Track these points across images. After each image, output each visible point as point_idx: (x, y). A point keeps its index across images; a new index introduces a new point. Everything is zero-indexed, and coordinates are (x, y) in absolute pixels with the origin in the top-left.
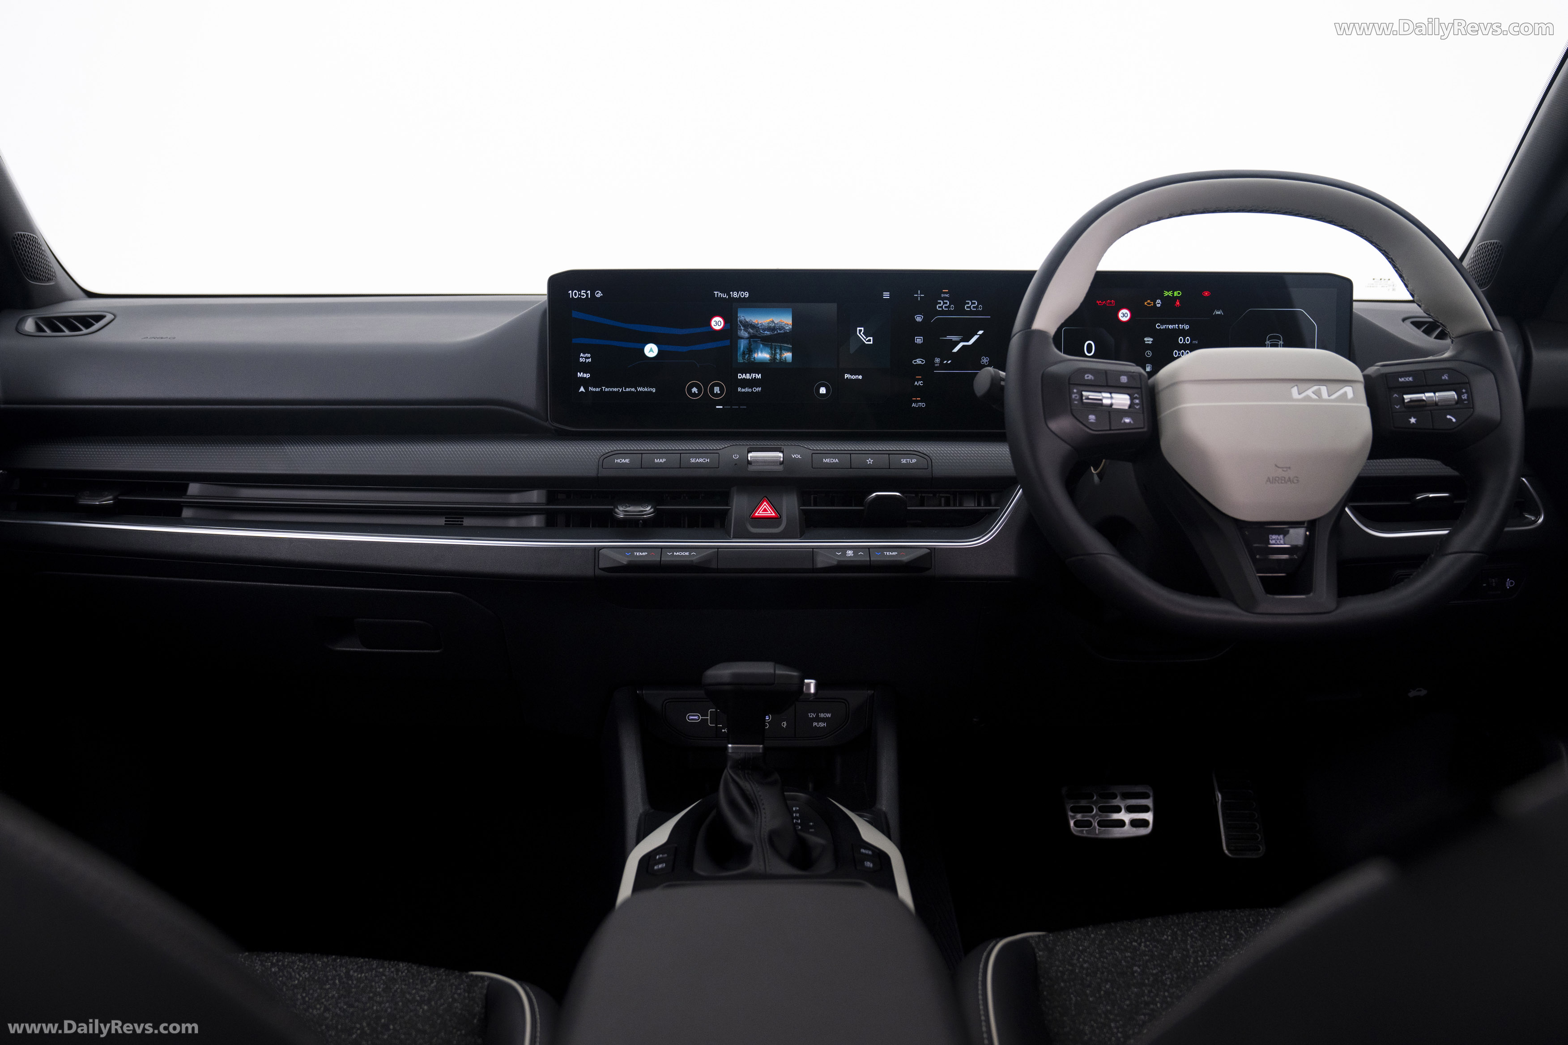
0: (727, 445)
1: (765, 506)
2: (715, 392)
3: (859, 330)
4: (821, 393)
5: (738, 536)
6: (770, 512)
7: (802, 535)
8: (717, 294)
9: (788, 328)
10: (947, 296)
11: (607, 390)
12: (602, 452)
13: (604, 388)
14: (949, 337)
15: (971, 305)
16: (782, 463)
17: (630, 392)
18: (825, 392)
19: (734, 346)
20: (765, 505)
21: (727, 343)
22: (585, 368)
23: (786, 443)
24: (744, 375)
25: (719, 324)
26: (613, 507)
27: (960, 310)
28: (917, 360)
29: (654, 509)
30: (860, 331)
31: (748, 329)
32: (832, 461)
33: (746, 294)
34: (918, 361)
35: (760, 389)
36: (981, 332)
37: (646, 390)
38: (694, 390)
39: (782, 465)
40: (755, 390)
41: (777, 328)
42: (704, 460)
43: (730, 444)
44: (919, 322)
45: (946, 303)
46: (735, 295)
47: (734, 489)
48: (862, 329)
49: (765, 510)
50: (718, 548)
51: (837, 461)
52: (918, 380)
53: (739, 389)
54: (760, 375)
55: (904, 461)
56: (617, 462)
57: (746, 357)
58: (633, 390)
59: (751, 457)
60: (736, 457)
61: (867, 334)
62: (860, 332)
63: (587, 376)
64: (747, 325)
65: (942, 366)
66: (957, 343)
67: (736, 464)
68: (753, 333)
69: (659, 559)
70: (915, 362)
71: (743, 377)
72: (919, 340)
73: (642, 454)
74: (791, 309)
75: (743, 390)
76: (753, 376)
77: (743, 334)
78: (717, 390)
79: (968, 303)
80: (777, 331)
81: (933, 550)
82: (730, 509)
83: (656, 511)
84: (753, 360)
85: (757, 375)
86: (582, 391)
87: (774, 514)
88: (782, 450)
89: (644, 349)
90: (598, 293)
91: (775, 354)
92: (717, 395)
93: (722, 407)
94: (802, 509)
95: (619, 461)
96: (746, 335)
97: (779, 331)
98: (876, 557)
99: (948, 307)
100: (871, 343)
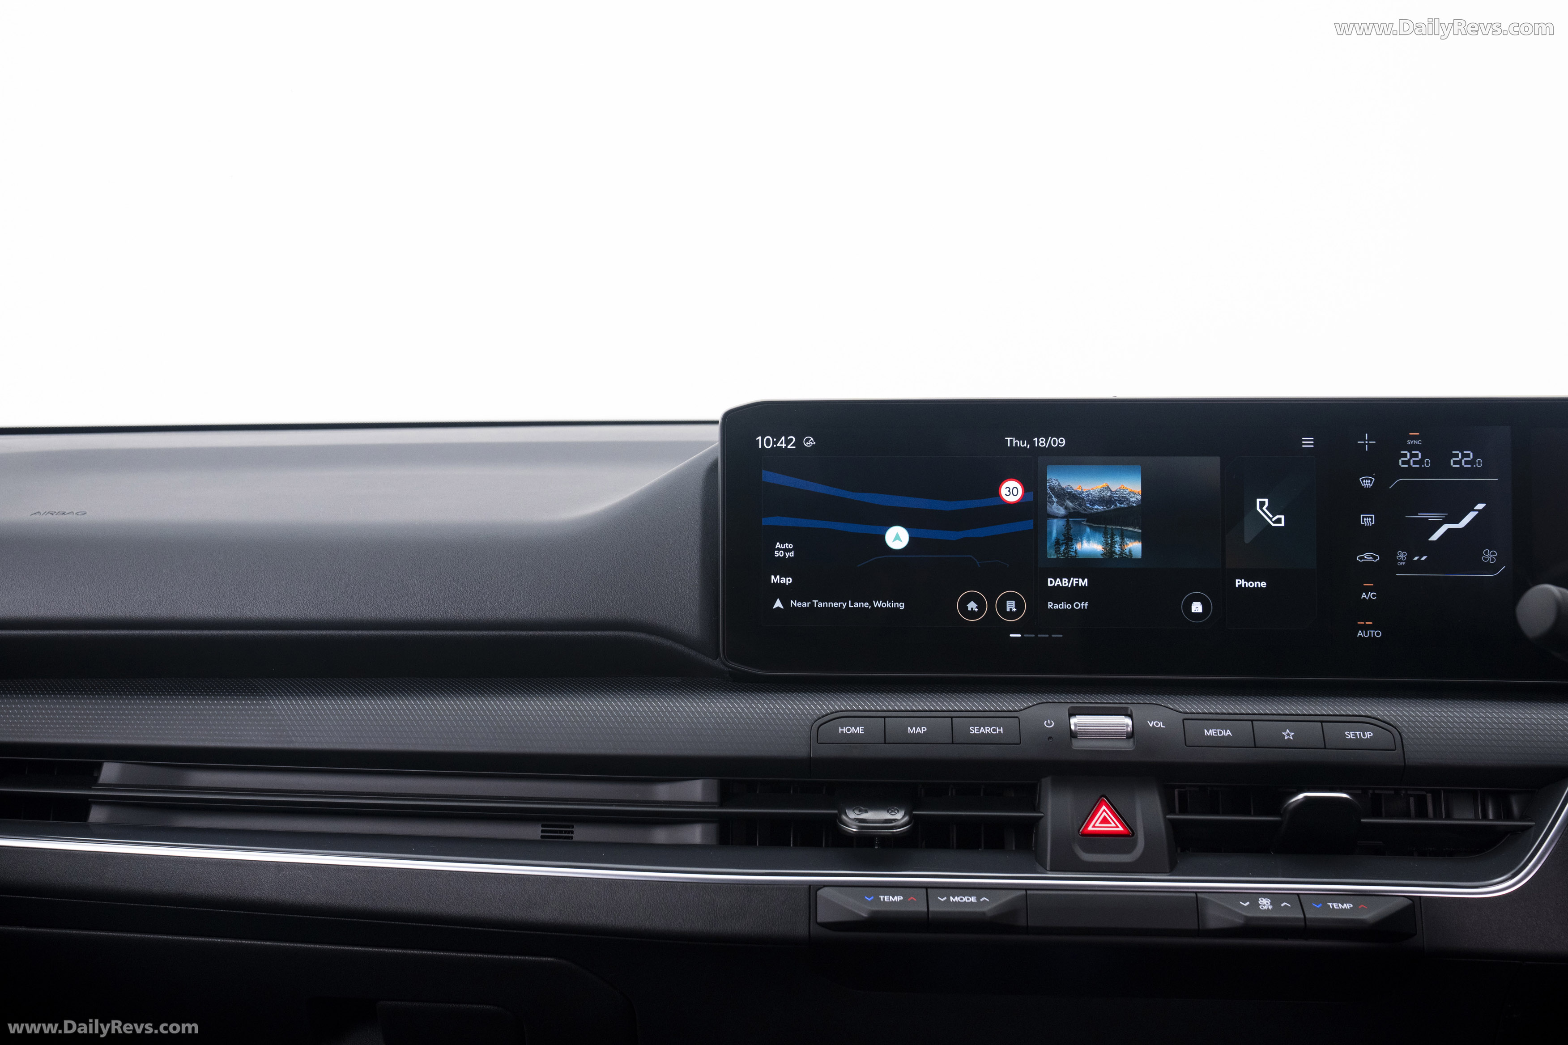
0: (1031, 702)
1: (1104, 814)
2: (1008, 610)
3: (1260, 502)
4: (1193, 611)
5: (1060, 866)
6: (1113, 825)
7: (1172, 868)
8: (1011, 441)
9: (1134, 499)
10: (1417, 442)
11: (821, 605)
12: (816, 714)
13: (815, 601)
14: (1422, 515)
15: (1461, 459)
16: (1131, 736)
17: (862, 609)
18: (1200, 610)
19: (1040, 531)
20: (1104, 811)
21: (1028, 525)
22: (783, 567)
23: (1135, 699)
24: (1058, 580)
25: (1015, 494)
26: (836, 812)
27: (1441, 466)
28: (1365, 555)
29: (910, 817)
30: (1262, 504)
31: (1065, 501)
32: (1220, 733)
33: (1062, 441)
34: (1367, 557)
35: (1086, 605)
36: (1480, 506)
37: (888, 605)
38: (972, 606)
39: (1132, 740)
40: (1077, 606)
41: (1116, 500)
42: (994, 730)
43: (1035, 701)
44: (1367, 489)
45: (1416, 456)
46: (1041, 442)
47: (1046, 783)
48: (1266, 500)
49: (1105, 821)
50: (1026, 890)
51: (1229, 733)
52: (1367, 591)
53: (1050, 605)
54: (1086, 580)
55: (1350, 735)
56: (842, 732)
57: (1062, 549)
58: (866, 605)
59: (1075, 725)
60: (1049, 724)
61: (1273, 509)
62: (1262, 506)
63: (787, 581)
64: (1063, 495)
65: (1411, 565)
66: (1438, 525)
67: (1050, 736)
68: (1073, 509)
69: (926, 909)
70: (1360, 558)
71: (1057, 583)
72: (1367, 520)
73: (884, 717)
74: (1139, 468)
75: (1057, 606)
76: (1075, 582)
77: (1055, 510)
78: (1011, 605)
79: (1457, 455)
80: (1116, 505)
81: (1416, 902)
82: (1042, 817)
83: (914, 820)
84: (1073, 554)
85: (1080, 580)
86: (778, 608)
87: (1121, 829)
88: (1129, 713)
89: (884, 536)
90: (807, 440)
91: (1112, 545)
92: (1011, 615)
93: (1019, 635)
94: (1170, 820)
95: (845, 730)
96: (1062, 511)
97: (1118, 505)
98: (1314, 912)
99: (1420, 462)
100: (1283, 524)
